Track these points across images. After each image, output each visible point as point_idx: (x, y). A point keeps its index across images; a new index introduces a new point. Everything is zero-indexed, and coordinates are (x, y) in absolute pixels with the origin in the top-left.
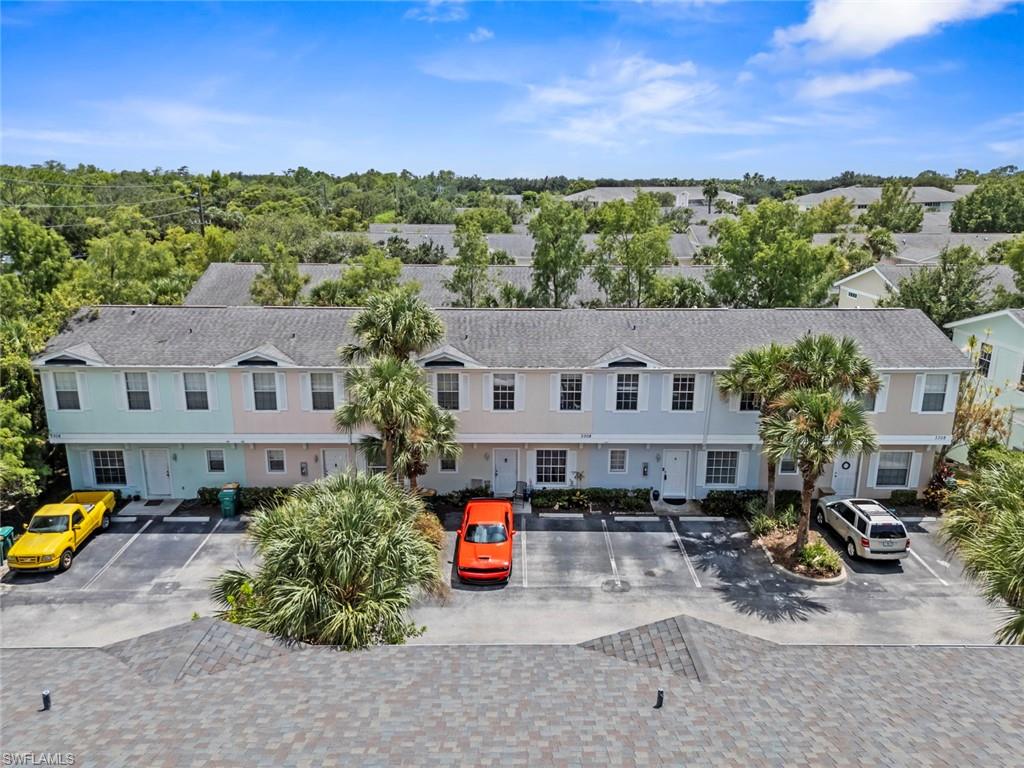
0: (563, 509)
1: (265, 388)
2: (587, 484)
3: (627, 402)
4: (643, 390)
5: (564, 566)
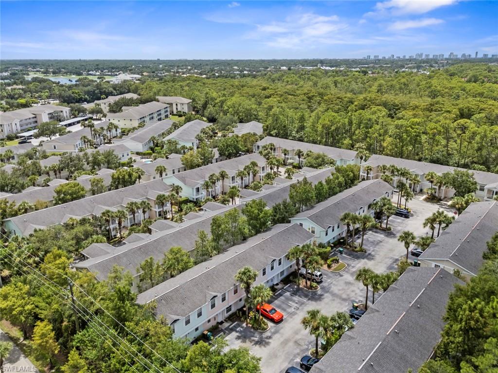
3: (272, 268)
4: (275, 265)
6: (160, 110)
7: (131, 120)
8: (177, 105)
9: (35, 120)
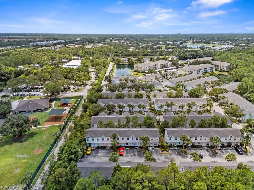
0: (128, 148)
1: (103, 139)
2: (130, 146)
3: (133, 139)
4: (134, 139)
5: (127, 154)
6: (207, 68)
7: (185, 72)
8: (221, 66)
9: (155, 66)
